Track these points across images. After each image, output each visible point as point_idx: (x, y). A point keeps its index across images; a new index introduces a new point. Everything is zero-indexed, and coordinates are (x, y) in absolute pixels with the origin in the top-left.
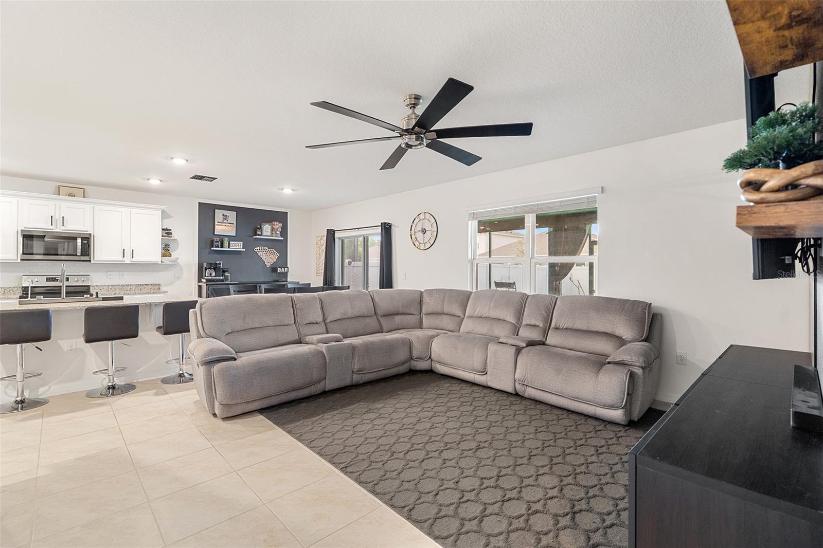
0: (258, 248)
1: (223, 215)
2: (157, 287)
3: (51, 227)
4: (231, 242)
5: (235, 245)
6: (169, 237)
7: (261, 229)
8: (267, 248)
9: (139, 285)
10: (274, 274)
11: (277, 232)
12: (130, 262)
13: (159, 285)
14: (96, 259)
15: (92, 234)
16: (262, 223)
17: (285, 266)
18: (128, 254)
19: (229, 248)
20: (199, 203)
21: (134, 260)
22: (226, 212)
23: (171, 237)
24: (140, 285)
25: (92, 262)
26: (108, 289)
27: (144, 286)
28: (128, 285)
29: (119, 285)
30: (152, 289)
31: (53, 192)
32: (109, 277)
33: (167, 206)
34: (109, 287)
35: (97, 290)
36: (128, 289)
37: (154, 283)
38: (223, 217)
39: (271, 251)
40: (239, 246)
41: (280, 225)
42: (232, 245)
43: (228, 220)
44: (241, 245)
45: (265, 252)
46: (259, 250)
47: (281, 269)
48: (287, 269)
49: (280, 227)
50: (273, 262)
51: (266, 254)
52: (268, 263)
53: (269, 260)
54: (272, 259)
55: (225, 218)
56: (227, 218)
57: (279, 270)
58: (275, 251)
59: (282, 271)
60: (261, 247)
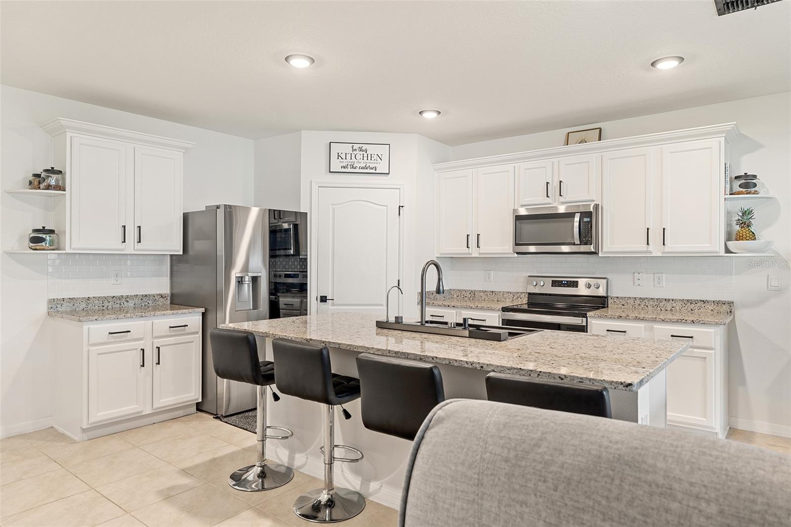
2: (725, 308)
3: (546, 200)
6: (749, 193)
9: (688, 301)
12: (660, 255)
13: (731, 304)
14: (604, 250)
15: (600, 205)
18: (656, 237)
21: (667, 249)
23: (756, 192)
24: (690, 302)
25: (600, 255)
26: (635, 305)
27: (698, 304)
28: (669, 300)
29: (652, 299)
30: (715, 311)
31: (563, 144)
32: (637, 282)
33: (735, 123)
34: (636, 302)
35: (618, 304)
36: (669, 309)
37: (718, 300)
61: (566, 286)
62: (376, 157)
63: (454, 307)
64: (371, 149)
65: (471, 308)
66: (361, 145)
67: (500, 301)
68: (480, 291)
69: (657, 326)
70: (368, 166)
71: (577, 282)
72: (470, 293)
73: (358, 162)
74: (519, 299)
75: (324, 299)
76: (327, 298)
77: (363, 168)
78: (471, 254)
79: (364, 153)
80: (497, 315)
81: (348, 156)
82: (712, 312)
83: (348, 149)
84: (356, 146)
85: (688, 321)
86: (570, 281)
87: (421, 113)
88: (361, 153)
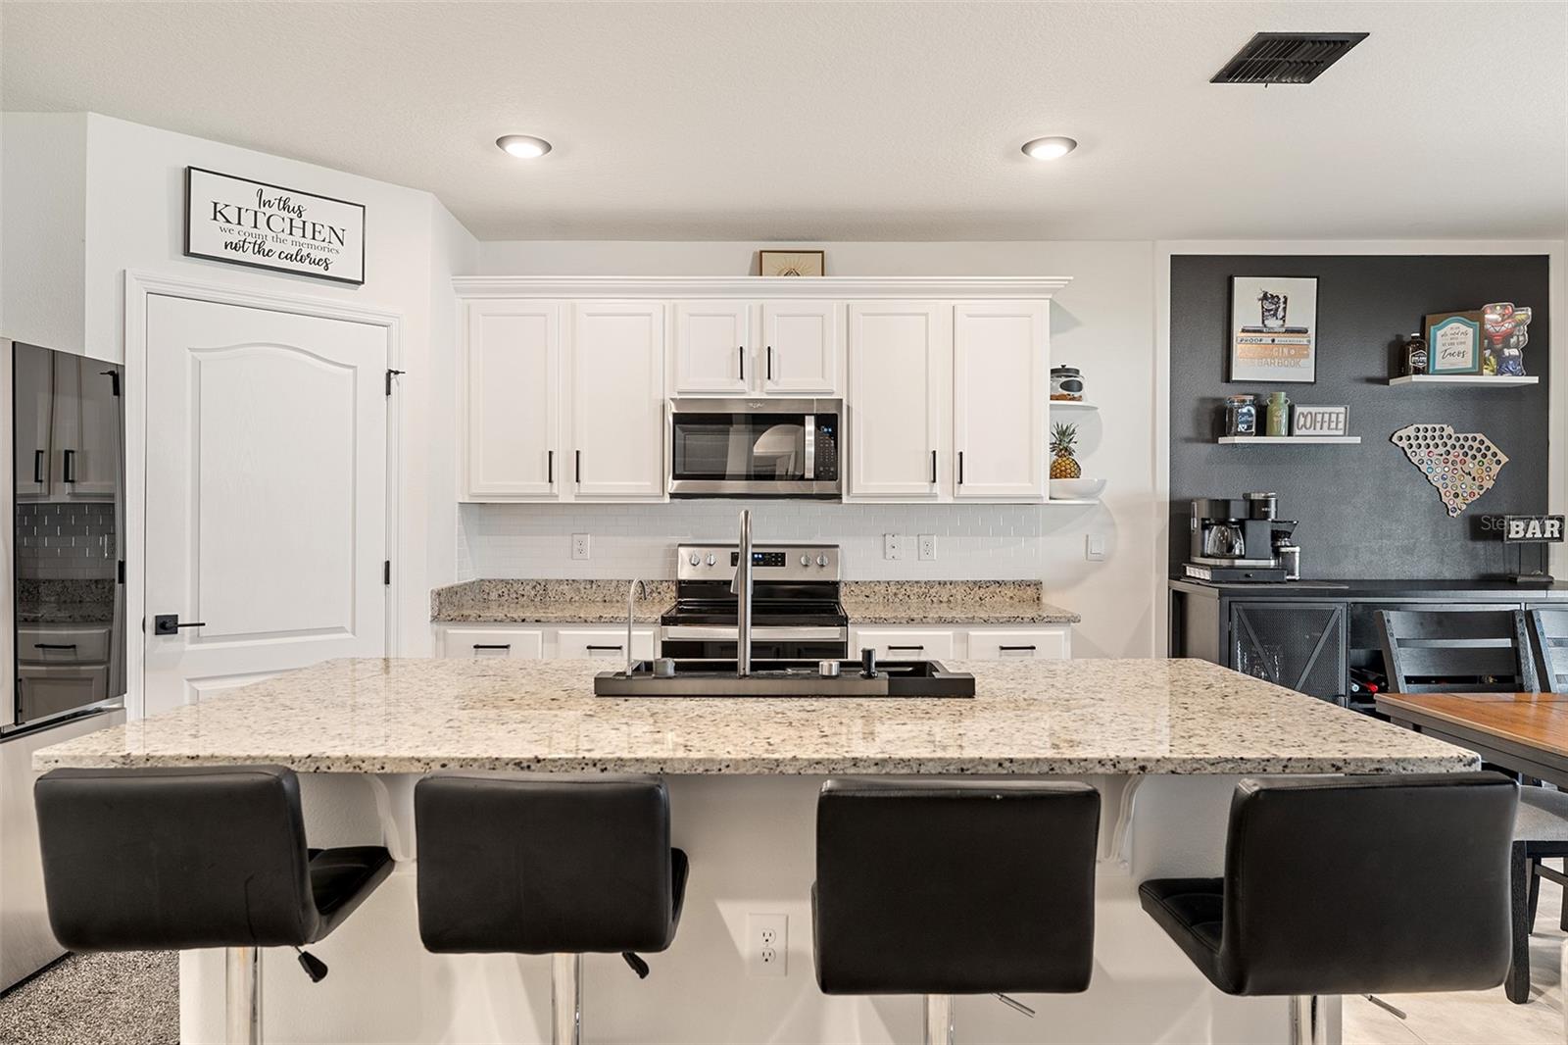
0: (1411, 431)
1: (1265, 297)
2: (1030, 592)
3: (740, 385)
4: (1299, 410)
5: (1314, 421)
6: (1073, 399)
7: (1423, 343)
8: (1449, 430)
9: (975, 583)
10: (1480, 545)
11: (1507, 352)
12: (948, 501)
13: (1038, 585)
14: (855, 490)
15: (845, 402)
16: (1429, 318)
17: (1536, 505)
18: (946, 470)
19: (1290, 433)
20: (1172, 256)
21: (963, 490)
22: (1276, 285)
23: (1080, 399)
25: (845, 499)
26: (888, 595)
27: (991, 589)
28: (945, 583)
29: (917, 582)
30: (1016, 599)
31: (747, 272)
32: (890, 552)
33: (1071, 278)
34: (889, 589)
35: (857, 596)
36: (945, 599)
37: (1020, 579)
38: (1263, 307)
39: (1467, 445)
40: (1333, 425)
41: (1519, 317)
42: (1302, 420)
43: (1284, 317)
44: (1342, 418)
45: (1441, 450)
46: (1412, 441)
47: (1522, 524)
48: (1557, 523)
49: (1515, 327)
50: (1476, 491)
51: (1444, 456)
52: (1456, 495)
53: (1458, 483)
54: (1474, 479)
55: (1271, 310)
56: (1280, 309)
57: (1513, 529)
58: (1487, 442)
59: (1529, 535)
60: (1421, 427)
61: (762, 563)
62: (326, 232)
63: (537, 621)
64: (314, 211)
65: (586, 621)
66: (285, 194)
67: (611, 601)
68: (560, 582)
69: (976, 633)
70: (304, 252)
71: (783, 554)
72: (534, 587)
73: (276, 239)
74: (654, 595)
75: (166, 626)
76: (179, 623)
77: (290, 257)
78: (557, 496)
79: (293, 215)
80: (651, 633)
81: (248, 219)
82: (1011, 601)
83: (247, 196)
84: (269, 194)
85: (1025, 619)
86: (770, 554)
87: (500, 142)
88: (285, 214)
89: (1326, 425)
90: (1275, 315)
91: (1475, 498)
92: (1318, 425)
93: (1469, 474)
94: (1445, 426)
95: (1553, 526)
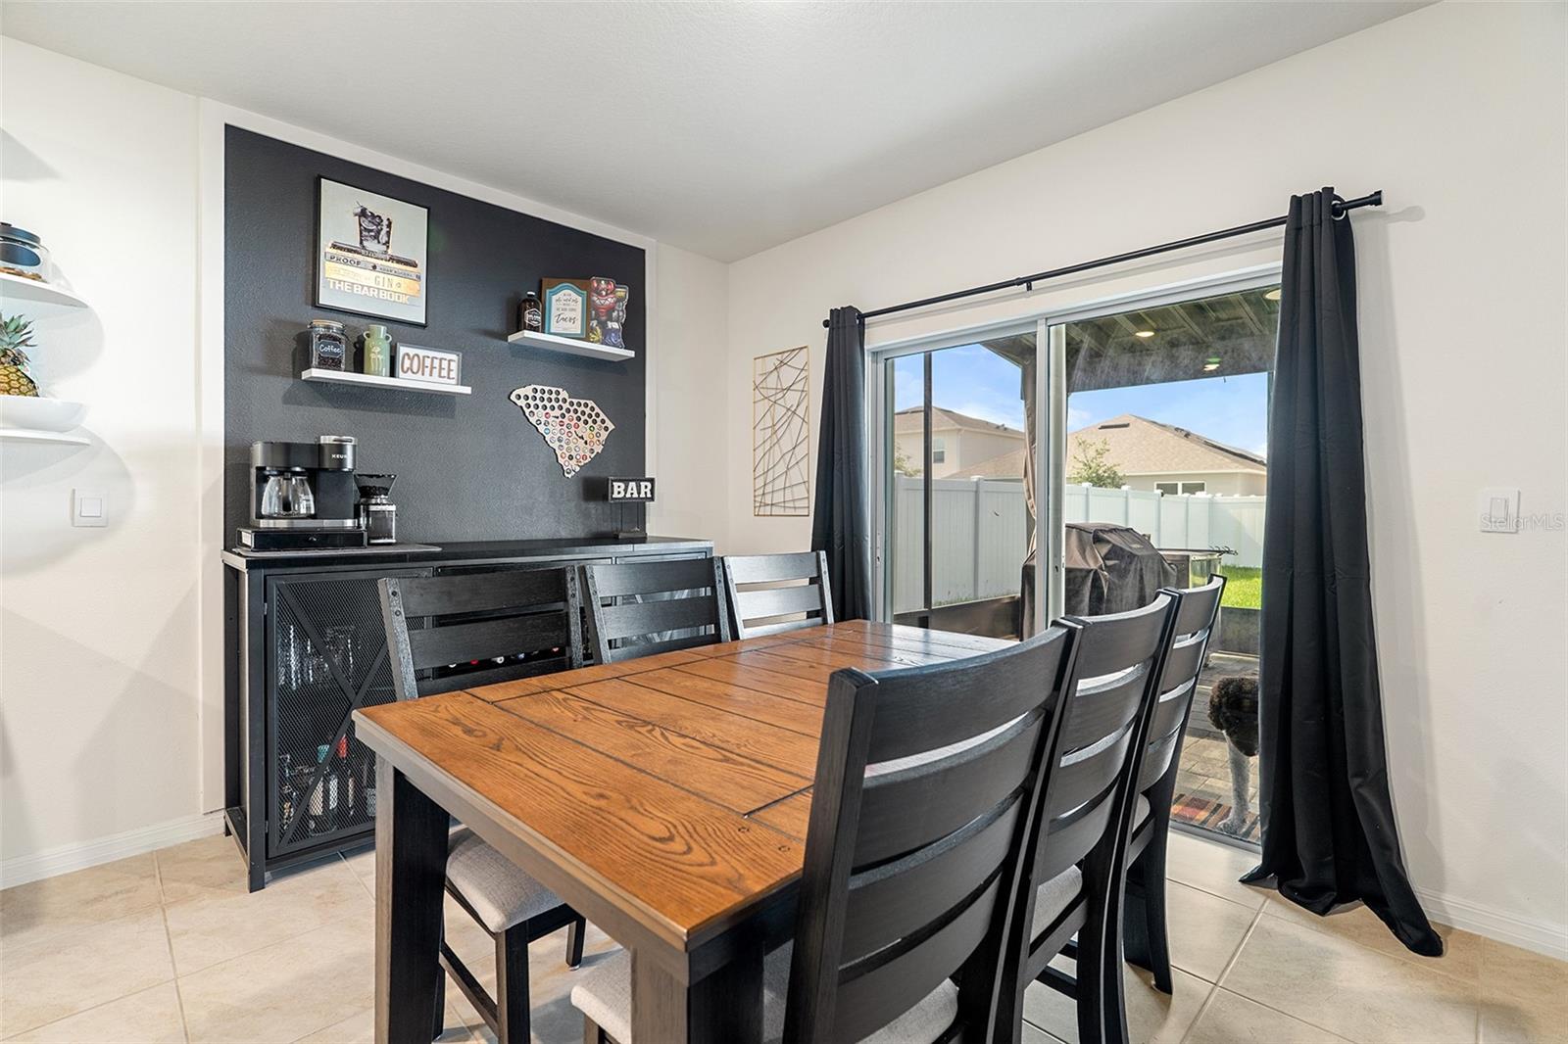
0: (528, 390)
1: (363, 213)
4: (402, 350)
5: (422, 367)
7: (538, 301)
8: (564, 394)
10: (592, 505)
11: (610, 325)
16: (545, 281)
17: (635, 470)
19: (393, 374)
20: (226, 125)
22: (378, 203)
23: (38, 278)
38: (360, 225)
39: (580, 410)
40: (444, 373)
41: (618, 294)
42: (407, 363)
43: (388, 242)
44: (454, 366)
45: (557, 412)
46: (530, 401)
47: (622, 485)
48: (649, 485)
49: (616, 303)
50: (588, 454)
51: (560, 419)
52: (571, 458)
53: (572, 445)
54: (586, 443)
55: (372, 231)
56: (383, 233)
57: (616, 490)
58: (597, 410)
59: (628, 495)
60: (539, 388)
89: (436, 372)
90: (376, 237)
91: (587, 461)
92: (427, 371)
93: (582, 438)
94: (560, 390)
95: (646, 487)
